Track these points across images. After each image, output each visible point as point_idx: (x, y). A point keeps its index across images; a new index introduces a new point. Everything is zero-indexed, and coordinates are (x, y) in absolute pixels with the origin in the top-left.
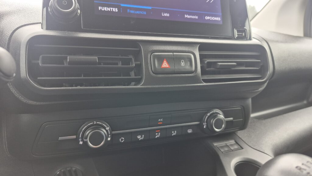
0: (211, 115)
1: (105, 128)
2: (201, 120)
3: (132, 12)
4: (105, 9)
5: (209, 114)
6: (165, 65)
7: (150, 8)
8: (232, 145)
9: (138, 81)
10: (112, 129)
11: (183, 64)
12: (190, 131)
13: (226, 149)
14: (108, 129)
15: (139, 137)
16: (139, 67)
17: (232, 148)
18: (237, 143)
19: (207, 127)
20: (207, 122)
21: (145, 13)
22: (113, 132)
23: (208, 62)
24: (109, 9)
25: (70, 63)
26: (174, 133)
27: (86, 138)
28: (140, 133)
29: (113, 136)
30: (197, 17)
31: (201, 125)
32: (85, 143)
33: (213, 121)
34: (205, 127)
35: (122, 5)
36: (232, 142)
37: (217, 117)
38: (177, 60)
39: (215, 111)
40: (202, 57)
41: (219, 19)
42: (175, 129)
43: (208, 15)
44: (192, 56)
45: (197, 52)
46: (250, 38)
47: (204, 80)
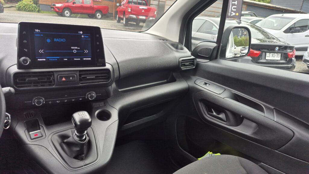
1: (42, 99)
2: (85, 95)
3: (51, 60)
4: (41, 60)
5: (88, 93)
6: (64, 79)
7: (59, 57)
8: (101, 104)
9: (54, 85)
10: (45, 99)
11: (71, 78)
12: (81, 99)
13: (98, 106)
14: (43, 99)
15: (57, 102)
17: (101, 105)
19: (87, 98)
20: (87, 96)
21: (57, 60)
22: (46, 100)
23: (83, 77)
24: (42, 60)
25: (28, 81)
26: (73, 100)
27: (35, 102)
28: (58, 100)
29: (46, 102)
30: (80, 59)
31: (85, 97)
32: (35, 104)
33: (89, 96)
35: (47, 58)
36: (103, 103)
37: (91, 94)
38: (69, 77)
39: (91, 92)
40: (80, 75)
41: (90, 59)
42: (73, 99)
43: (85, 58)
44: (75, 75)
45: (78, 74)
46: (105, 66)
47: (81, 83)
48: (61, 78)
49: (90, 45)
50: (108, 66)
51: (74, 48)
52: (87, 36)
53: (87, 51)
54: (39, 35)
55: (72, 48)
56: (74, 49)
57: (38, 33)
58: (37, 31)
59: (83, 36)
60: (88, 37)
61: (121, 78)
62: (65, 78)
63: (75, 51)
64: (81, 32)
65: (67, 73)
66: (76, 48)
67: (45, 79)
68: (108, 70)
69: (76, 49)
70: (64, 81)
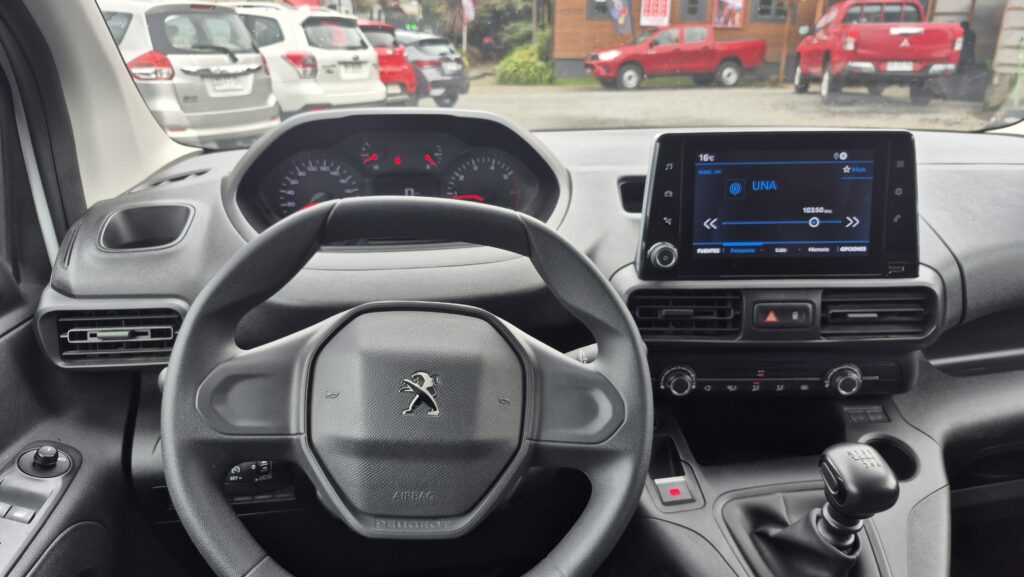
0: (839, 371)
1: (689, 375)
2: (823, 376)
3: (736, 251)
4: (705, 251)
5: (835, 370)
6: (771, 318)
7: (760, 244)
8: (874, 414)
9: (735, 334)
10: (698, 376)
11: (795, 316)
12: (804, 388)
13: (862, 418)
14: (693, 375)
15: (730, 388)
16: (737, 320)
17: (872, 418)
18: (885, 412)
19: (830, 387)
20: (831, 379)
21: (753, 251)
22: (700, 380)
23: (833, 313)
24: (709, 251)
25: (665, 316)
26: (780, 388)
27: (670, 384)
28: (733, 384)
29: (698, 384)
30: (827, 250)
31: (822, 383)
32: (668, 389)
33: (840, 380)
34: (827, 386)
35: (725, 244)
36: (877, 409)
37: (846, 375)
38: (788, 311)
39: (846, 367)
40: (825, 306)
41: (863, 249)
42: (780, 383)
43: (845, 245)
44: (810, 306)
45: (817, 299)
46: (915, 274)
47: (825, 335)
48: (765, 312)
49: (868, 199)
50: (925, 277)
51: (813, 211)
52: (860, 166)
53: (855, 222)
54: (709, 172)
55: (807, 210)
56: (811, 215)
57: (707, 166)
58: (705, 158)
59: (847, 169)
60: (864, 170)
61: (966, 320)
62: (777, 315)
63: (814, 222)
64: (843, 156)
65: (782, 296)
66: (820, 210)
67: (711, 314)
68: (925, 291)
69: (818, 215)
70: (771, 325)
